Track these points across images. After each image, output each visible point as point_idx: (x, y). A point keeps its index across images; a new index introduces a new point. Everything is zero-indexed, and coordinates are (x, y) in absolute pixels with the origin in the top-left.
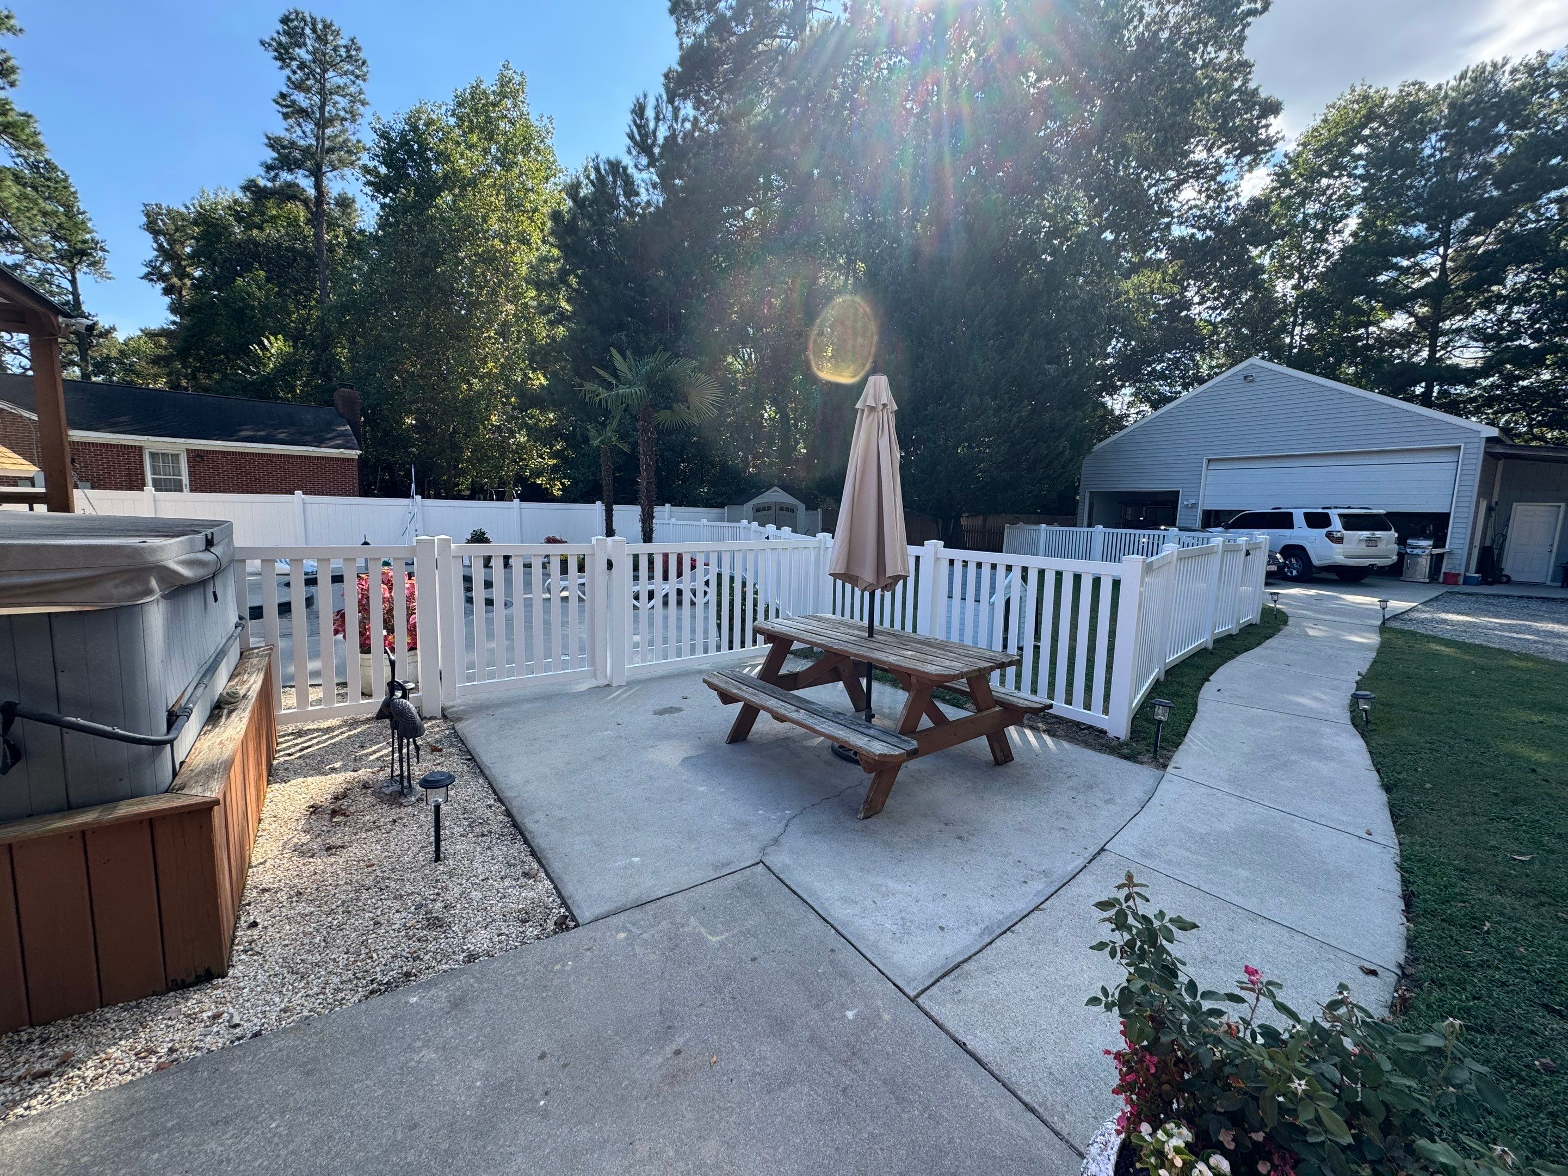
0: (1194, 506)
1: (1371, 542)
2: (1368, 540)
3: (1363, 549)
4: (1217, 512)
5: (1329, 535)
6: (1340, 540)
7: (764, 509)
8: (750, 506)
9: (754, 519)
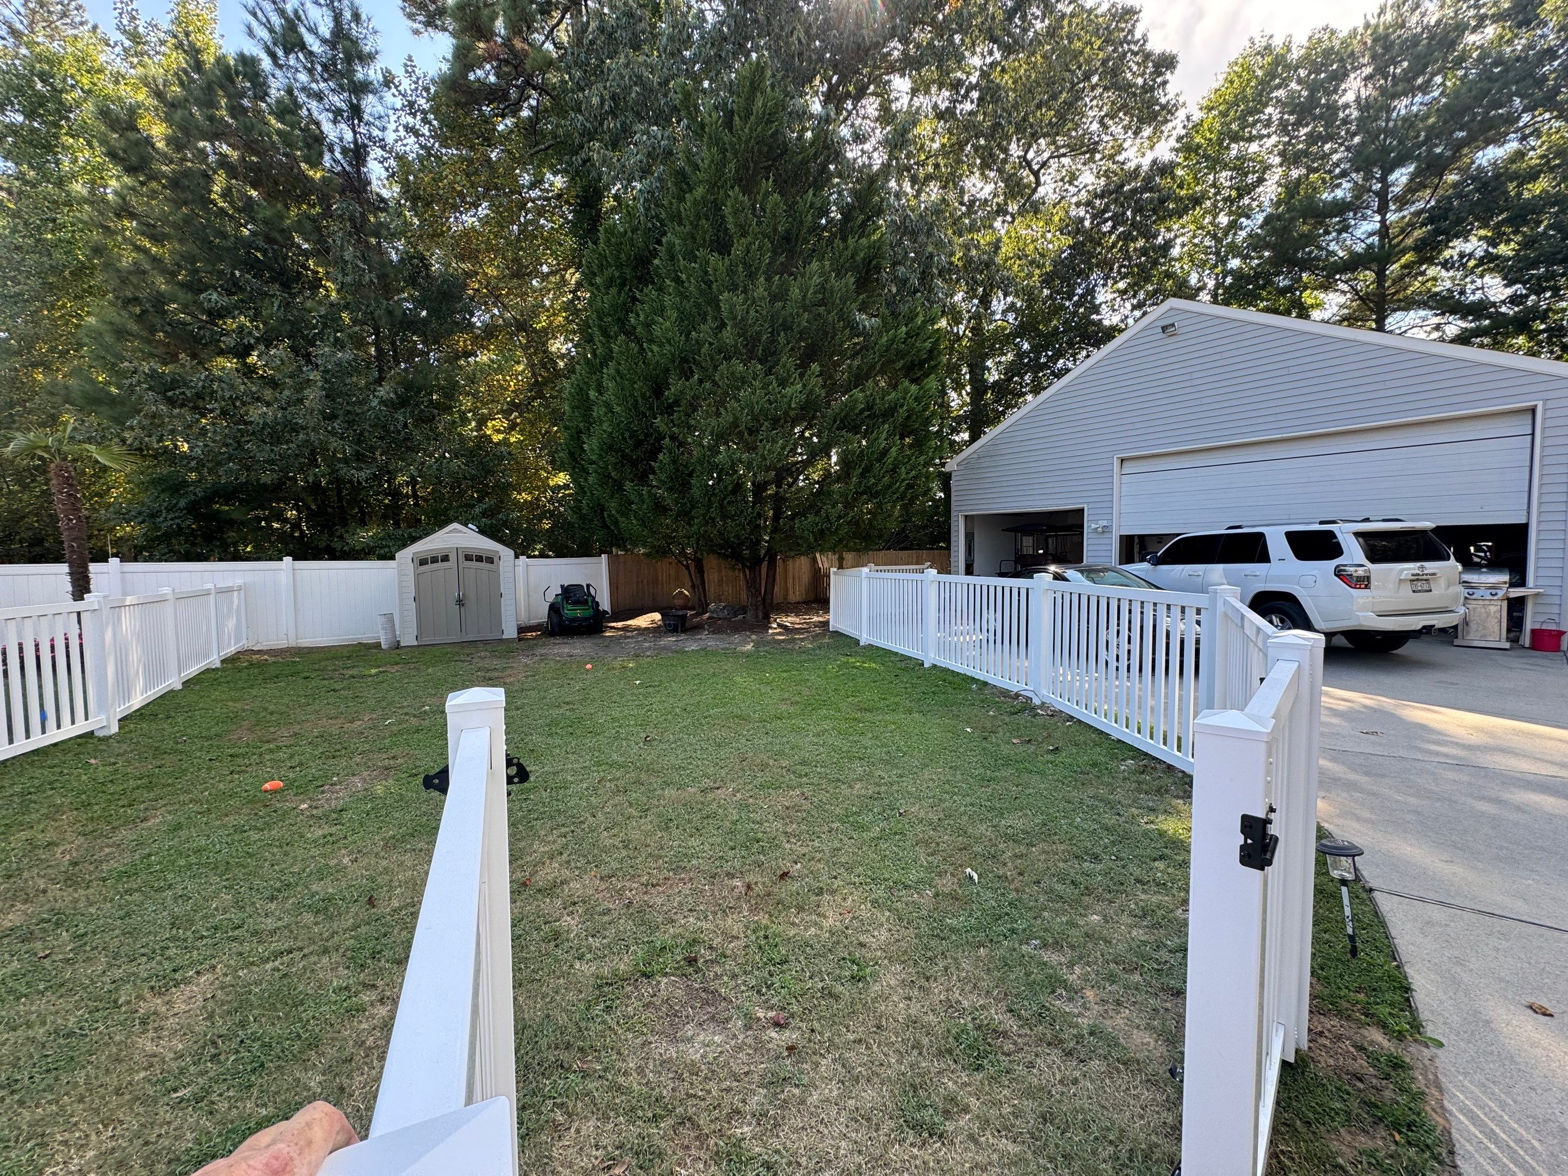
0: (1106, 530)
1: (1420, 583)
2: (1415, 579)
3: (1407, 598)
4: (1142, 538)
5: (1341, 574)
6: (1364, 582)
7: (434, 560)
8: (406, 555)
9: (417, 576)
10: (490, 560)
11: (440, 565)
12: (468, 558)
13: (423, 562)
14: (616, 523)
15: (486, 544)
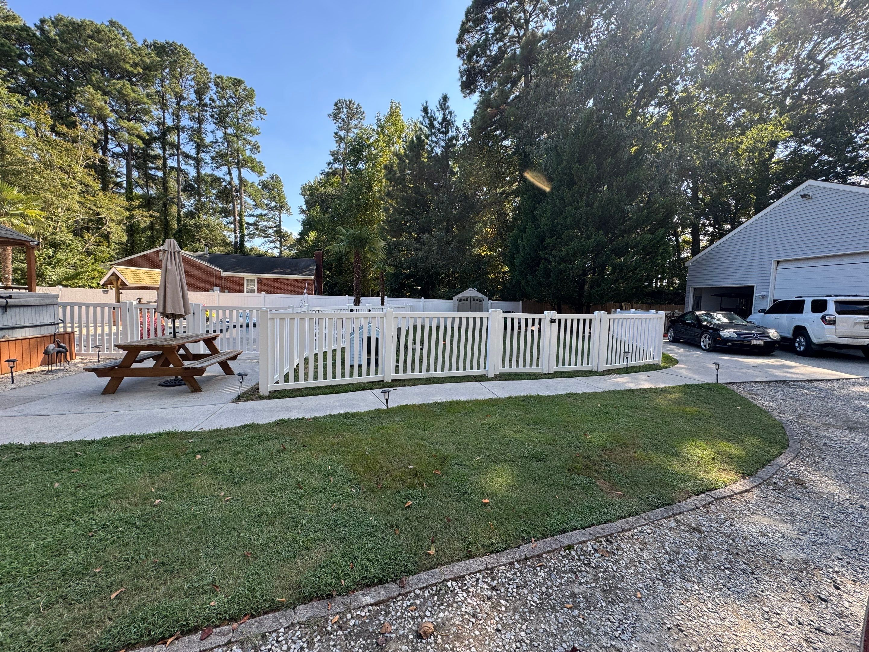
0: (765, 297)
2: (867, 323)
5: (823, 319)
6: (833, 323)
7: (464, 300)
8: (456, 298)
9: (459, 305)
10: (480, 301)
11: (465, 302)
12: (474, 300)
13: (460, 301)
14: (525, 289)
15: (479, 295)
